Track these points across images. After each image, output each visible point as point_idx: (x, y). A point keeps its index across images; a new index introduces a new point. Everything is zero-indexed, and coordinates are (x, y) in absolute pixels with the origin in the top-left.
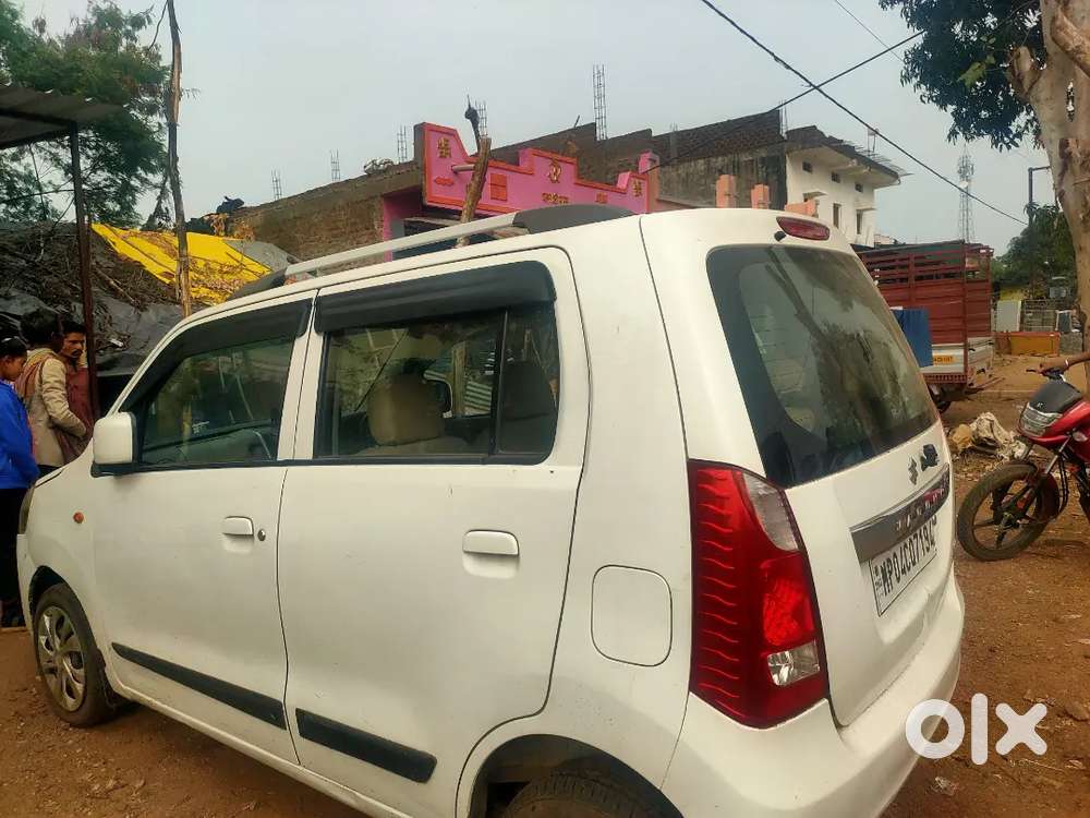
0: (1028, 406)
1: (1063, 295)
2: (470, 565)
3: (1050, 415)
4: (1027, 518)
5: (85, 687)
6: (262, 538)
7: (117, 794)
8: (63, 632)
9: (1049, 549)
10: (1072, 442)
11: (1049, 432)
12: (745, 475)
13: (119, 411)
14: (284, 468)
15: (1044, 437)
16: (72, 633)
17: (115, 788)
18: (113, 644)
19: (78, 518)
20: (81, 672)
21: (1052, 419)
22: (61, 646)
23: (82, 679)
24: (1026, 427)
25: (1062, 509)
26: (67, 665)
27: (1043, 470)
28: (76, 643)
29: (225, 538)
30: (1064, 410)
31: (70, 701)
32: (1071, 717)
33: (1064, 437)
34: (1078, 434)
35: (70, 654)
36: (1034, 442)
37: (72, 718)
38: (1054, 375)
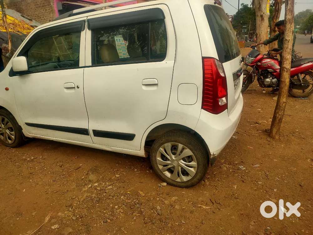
0: (248, 56)
1: (246, 31)
2: (144, 88)
3: (252, 58)
4: (245, 84)
5: (15, 137)
6: (78, 87)
7: (35, 160)
8: (5, 122)
9: (249, 92)
10: (257, 65)
11: (252, 63)
12: (215, 60)
13: (17, 56)
14: (83, 68)
15: (251, 64)
16: (8, 122)
17: (34, 159)
18: (25, 123)
19: (7, 89)
20: (13, 133)
21: (253, 59)
22: (4, 126)
23: (14, 135)
24: (247, 62)
25: (253, 81)
26: (8, 131)
27: (250, 72)
28: (10, 125)
29: (65, 89)
30: (256, 57)
31: (10, 141)
32: (258, 123)
33: (255, 64)
34: (259, 63)
35: (8, 129)
36: (248, 65)
37: (11, 146)
38: (253, 48)
